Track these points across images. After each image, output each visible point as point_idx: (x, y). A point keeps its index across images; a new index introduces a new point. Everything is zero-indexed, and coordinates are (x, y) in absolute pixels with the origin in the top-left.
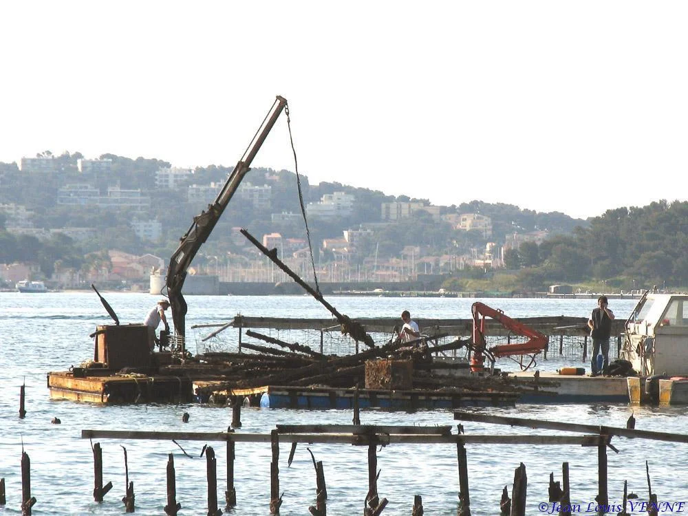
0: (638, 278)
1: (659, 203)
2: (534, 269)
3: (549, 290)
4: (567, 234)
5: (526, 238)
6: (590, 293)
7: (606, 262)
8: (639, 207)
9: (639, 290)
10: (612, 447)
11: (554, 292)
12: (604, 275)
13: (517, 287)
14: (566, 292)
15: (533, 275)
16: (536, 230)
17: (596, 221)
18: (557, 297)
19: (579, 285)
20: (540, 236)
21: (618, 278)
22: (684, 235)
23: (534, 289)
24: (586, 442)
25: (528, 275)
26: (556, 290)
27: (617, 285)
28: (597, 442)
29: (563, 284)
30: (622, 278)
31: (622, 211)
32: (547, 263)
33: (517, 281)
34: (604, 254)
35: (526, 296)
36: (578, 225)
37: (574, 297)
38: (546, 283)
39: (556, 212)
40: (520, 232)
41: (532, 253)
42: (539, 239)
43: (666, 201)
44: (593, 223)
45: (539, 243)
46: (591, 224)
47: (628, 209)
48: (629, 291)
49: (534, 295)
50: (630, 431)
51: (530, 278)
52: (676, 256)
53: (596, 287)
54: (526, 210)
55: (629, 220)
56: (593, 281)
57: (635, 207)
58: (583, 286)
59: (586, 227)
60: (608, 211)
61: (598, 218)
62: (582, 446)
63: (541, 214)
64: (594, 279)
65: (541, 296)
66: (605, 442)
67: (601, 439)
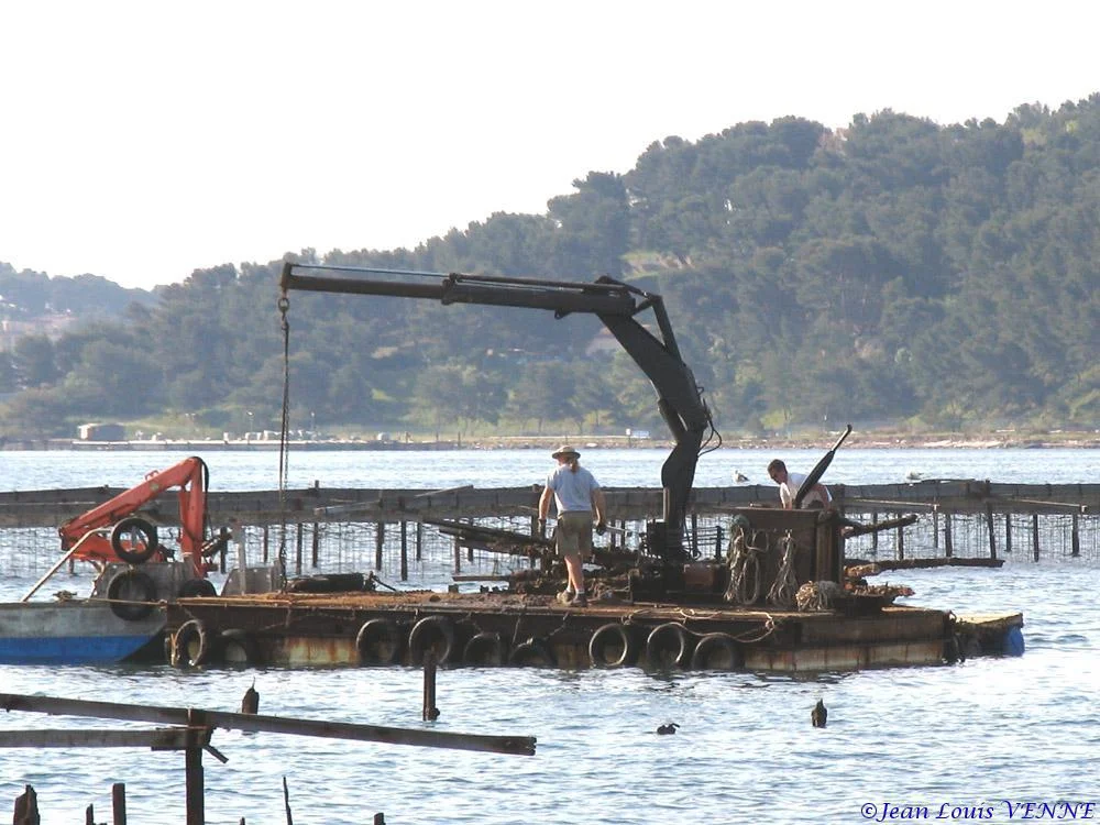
0: (260, 407)
1: (300, 254)
2: (46, 392)
3: (76, 434)
4: (114, 319)
5: (29, 329)
6: (160, 438)
7: (195, 376)
8: (260, 263)
9: (262, 432)
10: (214, 752)
11: (89, 439)
12: (191, 402)
13: (13, 429)
14: (110, 437)
15: (43, 404)
16: (49, 311)
17: (171, 292)
18: (93, 448)
19: (137, 423)
20: (58, 325)
21: (219, 408)
22: (352, 321)
23: (46, 431)
24: (162, 742)
25: (34, 402)
26: (93, 435)
27: (216, 421)
28: (182, 741)
29: (105, 422)
30: (230, 407)
31: (226, 272)
32: (70, 380)
33: (11, 416)
34: (190, 359)
35: (29, 446)
36: (135, 303)
37: (129, 448)
38: (71, 419)
39: (88, 276)
40: (14, 315)
41: (43, 359)
42: (56, 331)
43: (314, 251)
44: (168, 298)
45: (54, 338)
46: (163, 300)
47: (238, 267)
48: (239, 434)
49: (46, 445)
50: (250, 717)
51: (39, 409)
52: (336, 363)
53: (173, 428)
54: (27, 271)
55: (239, 290)
56: (167, 414)
57: (252, 263)
58: (146, 424)
59: (149, 305)
60: (197, 274)
61: (175, 286)
62: (153, 749)
63: (60, 280)
64: (169, 410)
65: (61, 447)
66: (199, 742)
67: (192, 735)
